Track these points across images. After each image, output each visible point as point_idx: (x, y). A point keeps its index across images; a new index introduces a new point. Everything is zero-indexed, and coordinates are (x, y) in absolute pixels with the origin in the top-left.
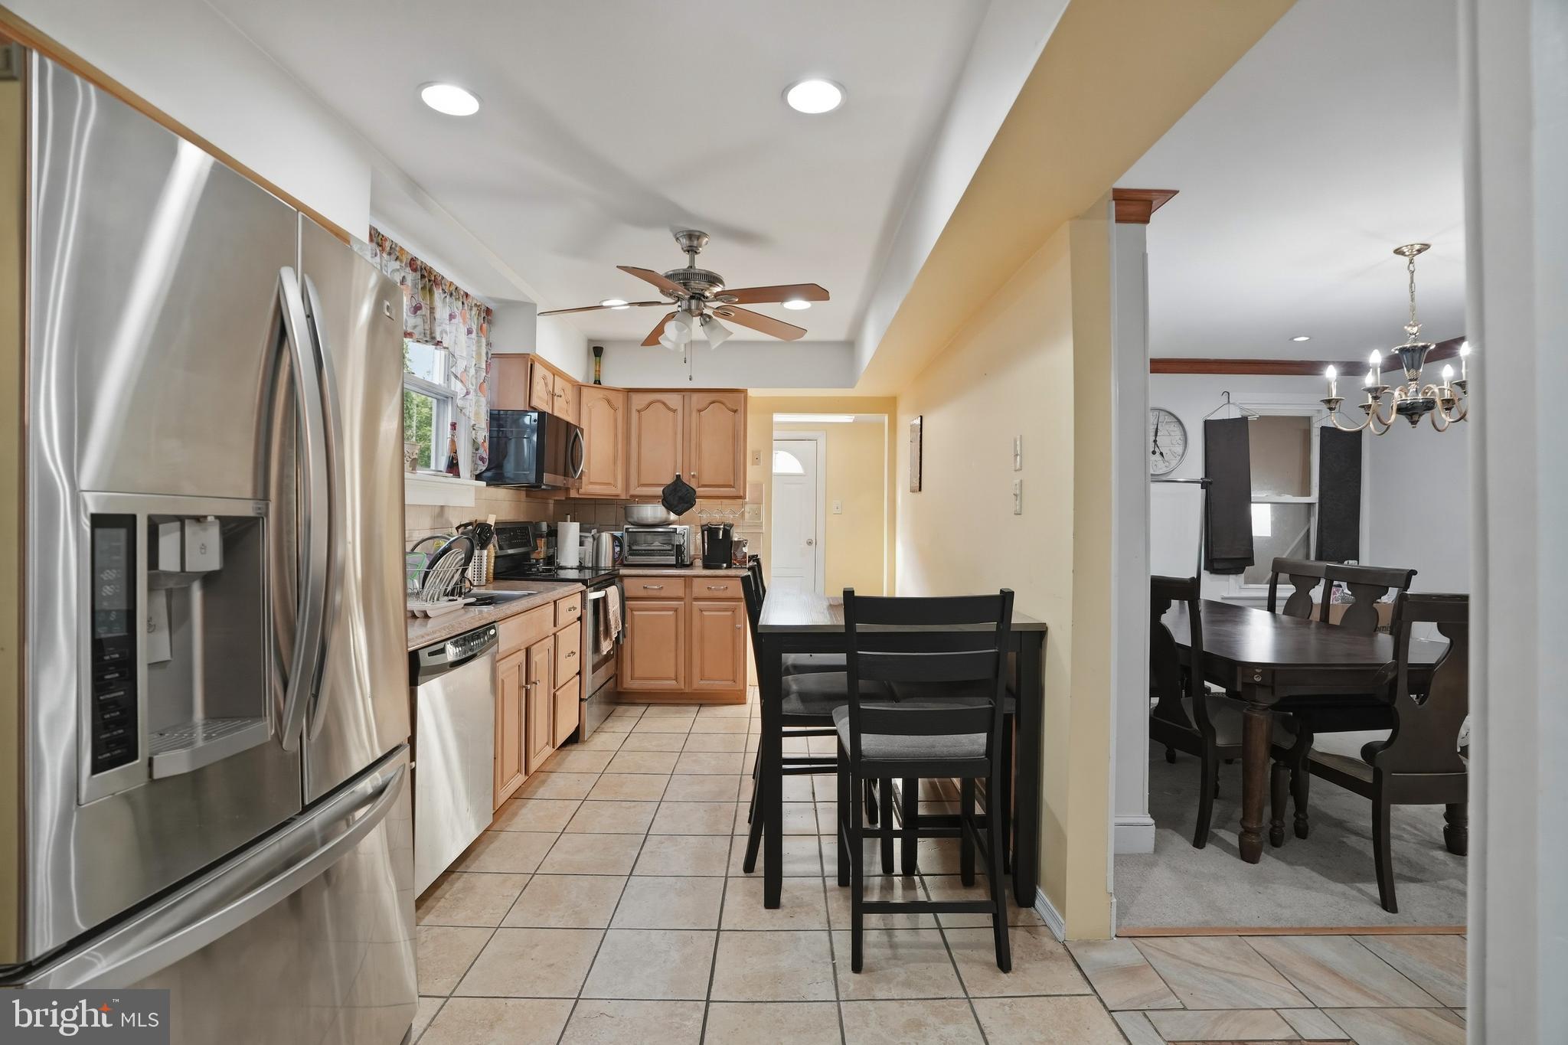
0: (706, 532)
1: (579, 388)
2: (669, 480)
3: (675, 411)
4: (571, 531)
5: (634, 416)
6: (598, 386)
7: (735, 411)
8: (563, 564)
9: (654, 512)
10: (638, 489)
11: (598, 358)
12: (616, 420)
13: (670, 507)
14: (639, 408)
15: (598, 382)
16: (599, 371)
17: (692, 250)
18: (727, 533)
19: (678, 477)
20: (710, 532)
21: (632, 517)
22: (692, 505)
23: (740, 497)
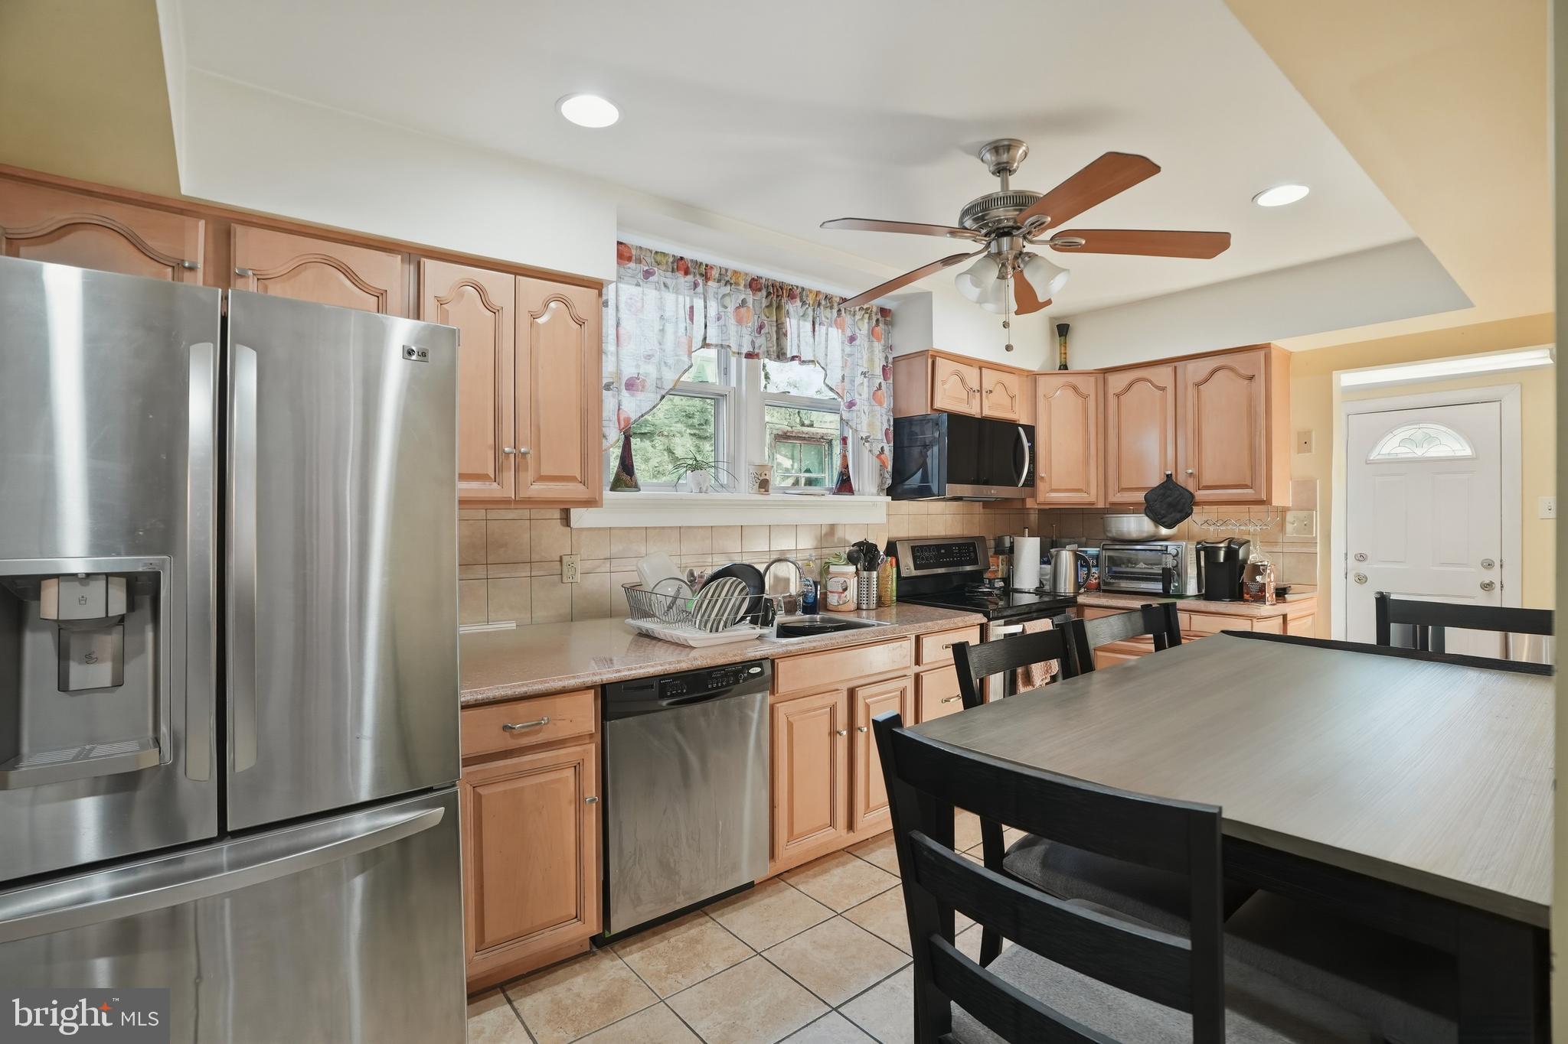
0: (1202, 553)
1: (1033, 377)
2: (1155, 480)
3: (1163, 389)
4: (1029, 548)
5: (1112, 402)
6: (1066, 371)
7: (1251, 378)
8: (1017, 586)
9: (1136, 525)
10: (1119, 494)
11: (1063, 338)
12: (1086, 411)
13: (1158, 519)
14: (1118, 391)
15: (1064, 367)
16: (1065, 354)
17: (1003, 170)
18: (1231, 553)
19: (1169, 476)
20: (1208, 551)
21: (1110, 531)
22: (1188, 515)
23: (1261, 502)
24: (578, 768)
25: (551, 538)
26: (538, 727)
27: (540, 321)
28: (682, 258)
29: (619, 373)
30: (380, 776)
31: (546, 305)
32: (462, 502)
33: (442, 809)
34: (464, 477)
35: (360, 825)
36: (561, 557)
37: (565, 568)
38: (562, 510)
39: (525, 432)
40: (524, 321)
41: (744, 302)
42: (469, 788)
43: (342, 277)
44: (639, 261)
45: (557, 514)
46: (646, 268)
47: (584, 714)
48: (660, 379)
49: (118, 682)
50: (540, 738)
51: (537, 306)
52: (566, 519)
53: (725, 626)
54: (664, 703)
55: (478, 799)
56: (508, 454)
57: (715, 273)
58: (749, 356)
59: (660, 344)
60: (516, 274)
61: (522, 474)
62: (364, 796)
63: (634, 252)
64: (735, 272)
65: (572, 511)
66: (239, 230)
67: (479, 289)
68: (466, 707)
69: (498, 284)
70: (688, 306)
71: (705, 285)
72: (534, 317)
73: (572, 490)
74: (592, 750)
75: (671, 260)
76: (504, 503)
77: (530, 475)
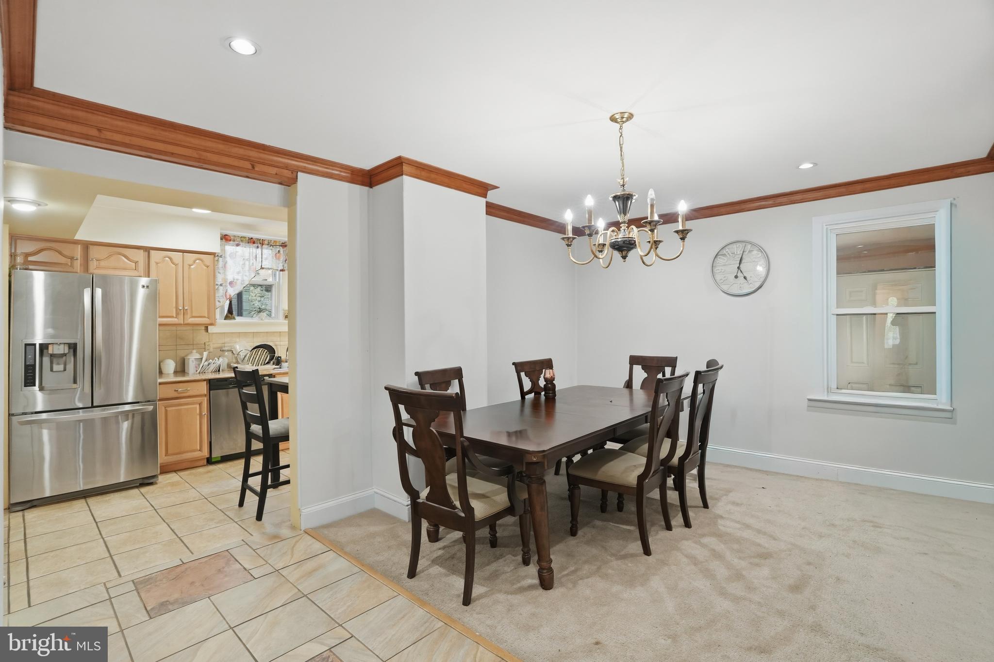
24: (200, 404)
25: (202, 336)
26: (186, 391)
27: (192, 267)
28: (252, 238)
29: (225, 280)
30: (136, 396)
31: (194, 262)
32: (159, 325)
33: (152, 407)
34: (160, 317)
35: (127, 408)
36: (205, 343)
37: (206, 346)
38: (205, 327)
39: (187, 302)
40: (186, 267)
41: (279, 251)
42: (163, 408)
43: (123, 258)
44: (234, 241)
45: (203, 328)
46: (237, 243)
47: (203, 388)
48: (243, 281)
49: (65, 370)
50: (187, 394)
51: (191, 263)
52: (207, 329)
53: (261, 365)
54: (231, 386)
55: (166, 411)
56: (180, 310)
57: (266, 242)
58: (281, 270)
59: (243, 269)
60: (183, 252)
61: (185, 316)
62: (130, 401)
63: (232, 238)
64: (275, 241)
65: (209, 327)
66: (91, 247)
67: (170, 258)
68: (160, 384)
69: (177, 256)
70: (255, 255)
71: (262, 247)
72: (190, 266)
73: (205, 321)
74: (205, 400)
75: (247, 239)
76: (180, 325)
77: (189, 316)
